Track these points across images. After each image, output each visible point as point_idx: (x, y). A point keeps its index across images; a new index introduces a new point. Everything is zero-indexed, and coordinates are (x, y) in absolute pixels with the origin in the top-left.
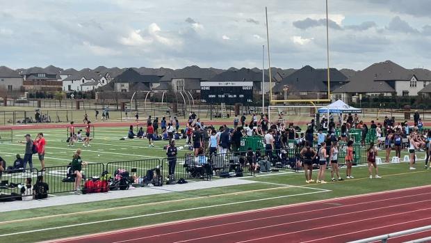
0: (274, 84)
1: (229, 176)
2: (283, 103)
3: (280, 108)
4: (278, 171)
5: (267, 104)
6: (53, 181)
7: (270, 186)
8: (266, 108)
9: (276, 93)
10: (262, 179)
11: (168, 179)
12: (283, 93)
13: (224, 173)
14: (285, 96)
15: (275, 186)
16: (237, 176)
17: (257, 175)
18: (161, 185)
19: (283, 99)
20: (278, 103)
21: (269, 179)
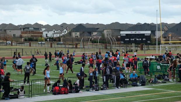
0: (163, 32)
1: (137, 86)
2: (168, 43)
3: (167, 46)
4: (165, 82)
5: (159, 44)
6: (38, 87)
7: (161, 91)
8: (159, 46)
9: (165, 37)
10: (157, 87)
11: (102, 87)
12: (169, 37)
13: (134, 84)
14: (170, 39)
15: (164, 91)
16: (142, 85)
17: (154, 85)
18: (98, 90)
19: (169, 41)
20: (166, 43)
21: (161, 87)
